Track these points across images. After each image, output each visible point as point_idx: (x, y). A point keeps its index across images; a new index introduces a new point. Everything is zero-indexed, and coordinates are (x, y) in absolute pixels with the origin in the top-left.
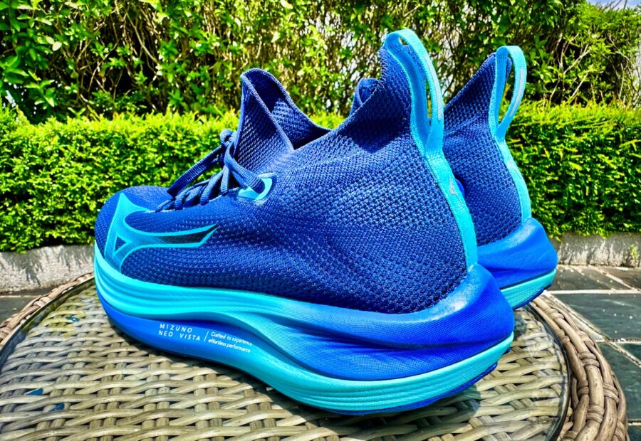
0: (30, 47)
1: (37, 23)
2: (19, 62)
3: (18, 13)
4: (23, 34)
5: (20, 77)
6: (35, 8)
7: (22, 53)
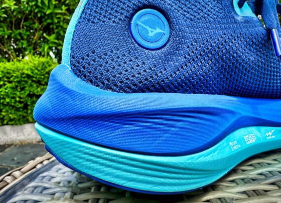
0: (61, 30)
1: (64, 19)
2: (56, 37)
3: (57, 14)
4: (58, 24)
5: (56, 43)
6: (64, 11)
7: (57, 32)
